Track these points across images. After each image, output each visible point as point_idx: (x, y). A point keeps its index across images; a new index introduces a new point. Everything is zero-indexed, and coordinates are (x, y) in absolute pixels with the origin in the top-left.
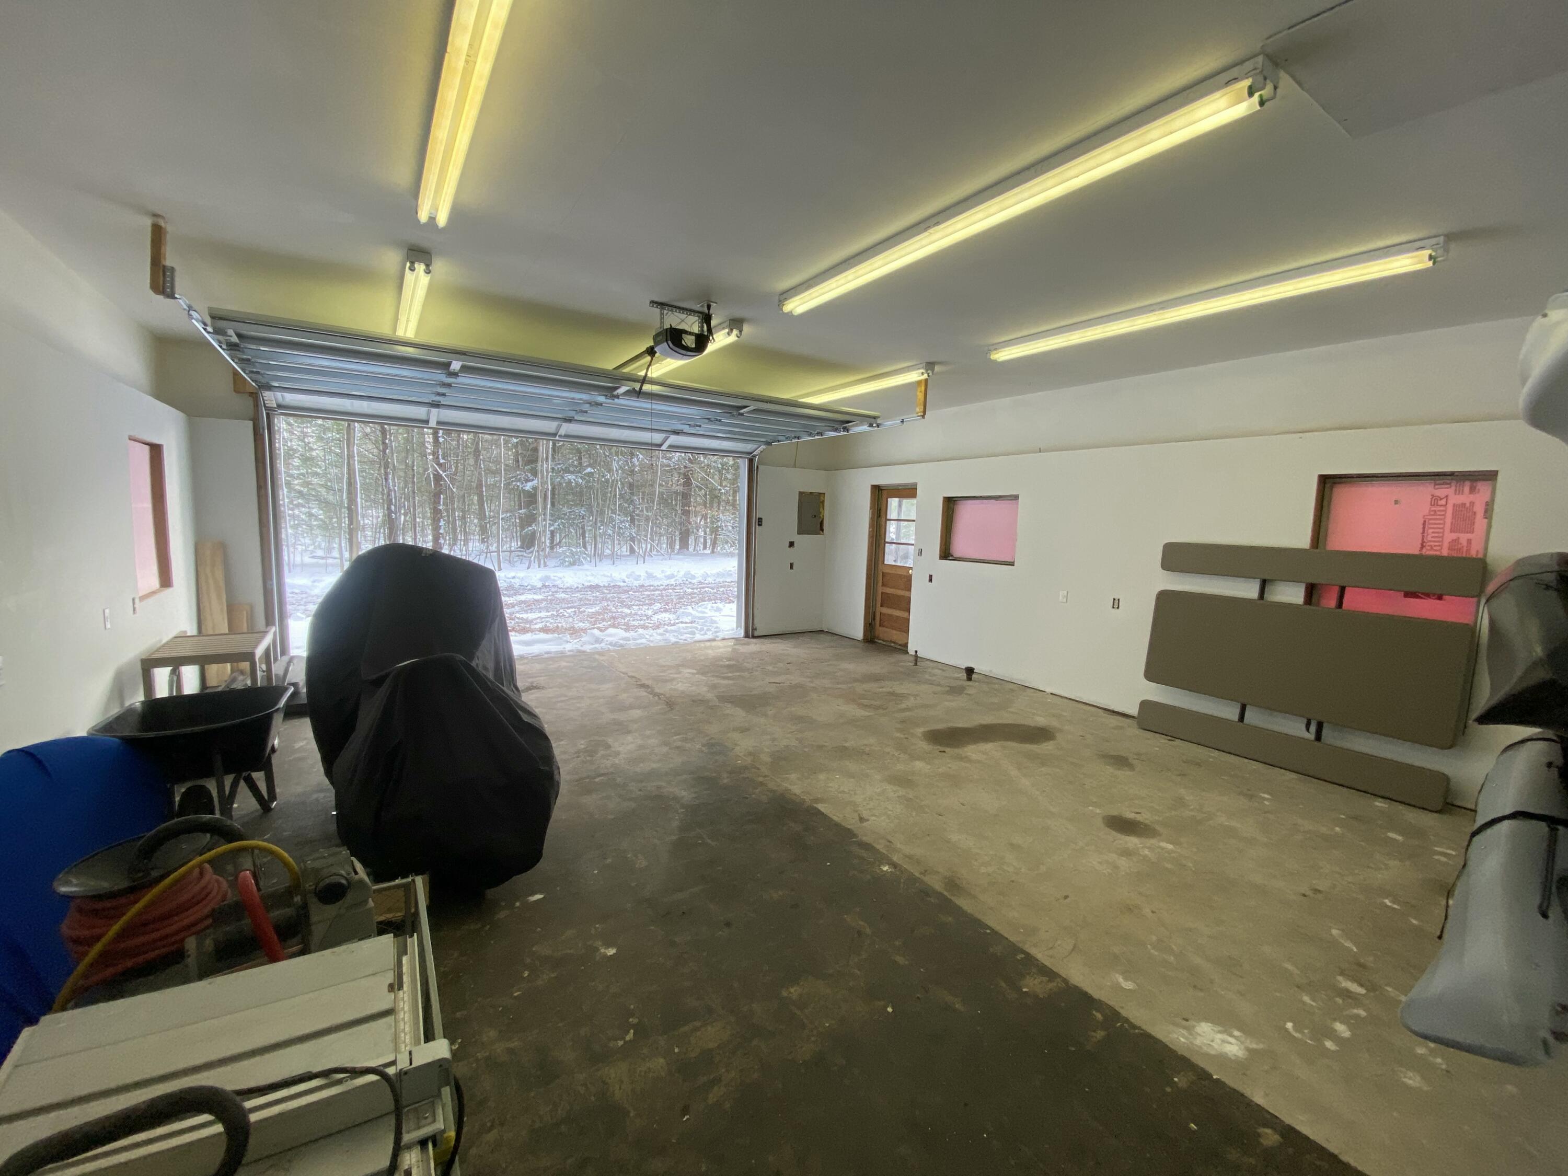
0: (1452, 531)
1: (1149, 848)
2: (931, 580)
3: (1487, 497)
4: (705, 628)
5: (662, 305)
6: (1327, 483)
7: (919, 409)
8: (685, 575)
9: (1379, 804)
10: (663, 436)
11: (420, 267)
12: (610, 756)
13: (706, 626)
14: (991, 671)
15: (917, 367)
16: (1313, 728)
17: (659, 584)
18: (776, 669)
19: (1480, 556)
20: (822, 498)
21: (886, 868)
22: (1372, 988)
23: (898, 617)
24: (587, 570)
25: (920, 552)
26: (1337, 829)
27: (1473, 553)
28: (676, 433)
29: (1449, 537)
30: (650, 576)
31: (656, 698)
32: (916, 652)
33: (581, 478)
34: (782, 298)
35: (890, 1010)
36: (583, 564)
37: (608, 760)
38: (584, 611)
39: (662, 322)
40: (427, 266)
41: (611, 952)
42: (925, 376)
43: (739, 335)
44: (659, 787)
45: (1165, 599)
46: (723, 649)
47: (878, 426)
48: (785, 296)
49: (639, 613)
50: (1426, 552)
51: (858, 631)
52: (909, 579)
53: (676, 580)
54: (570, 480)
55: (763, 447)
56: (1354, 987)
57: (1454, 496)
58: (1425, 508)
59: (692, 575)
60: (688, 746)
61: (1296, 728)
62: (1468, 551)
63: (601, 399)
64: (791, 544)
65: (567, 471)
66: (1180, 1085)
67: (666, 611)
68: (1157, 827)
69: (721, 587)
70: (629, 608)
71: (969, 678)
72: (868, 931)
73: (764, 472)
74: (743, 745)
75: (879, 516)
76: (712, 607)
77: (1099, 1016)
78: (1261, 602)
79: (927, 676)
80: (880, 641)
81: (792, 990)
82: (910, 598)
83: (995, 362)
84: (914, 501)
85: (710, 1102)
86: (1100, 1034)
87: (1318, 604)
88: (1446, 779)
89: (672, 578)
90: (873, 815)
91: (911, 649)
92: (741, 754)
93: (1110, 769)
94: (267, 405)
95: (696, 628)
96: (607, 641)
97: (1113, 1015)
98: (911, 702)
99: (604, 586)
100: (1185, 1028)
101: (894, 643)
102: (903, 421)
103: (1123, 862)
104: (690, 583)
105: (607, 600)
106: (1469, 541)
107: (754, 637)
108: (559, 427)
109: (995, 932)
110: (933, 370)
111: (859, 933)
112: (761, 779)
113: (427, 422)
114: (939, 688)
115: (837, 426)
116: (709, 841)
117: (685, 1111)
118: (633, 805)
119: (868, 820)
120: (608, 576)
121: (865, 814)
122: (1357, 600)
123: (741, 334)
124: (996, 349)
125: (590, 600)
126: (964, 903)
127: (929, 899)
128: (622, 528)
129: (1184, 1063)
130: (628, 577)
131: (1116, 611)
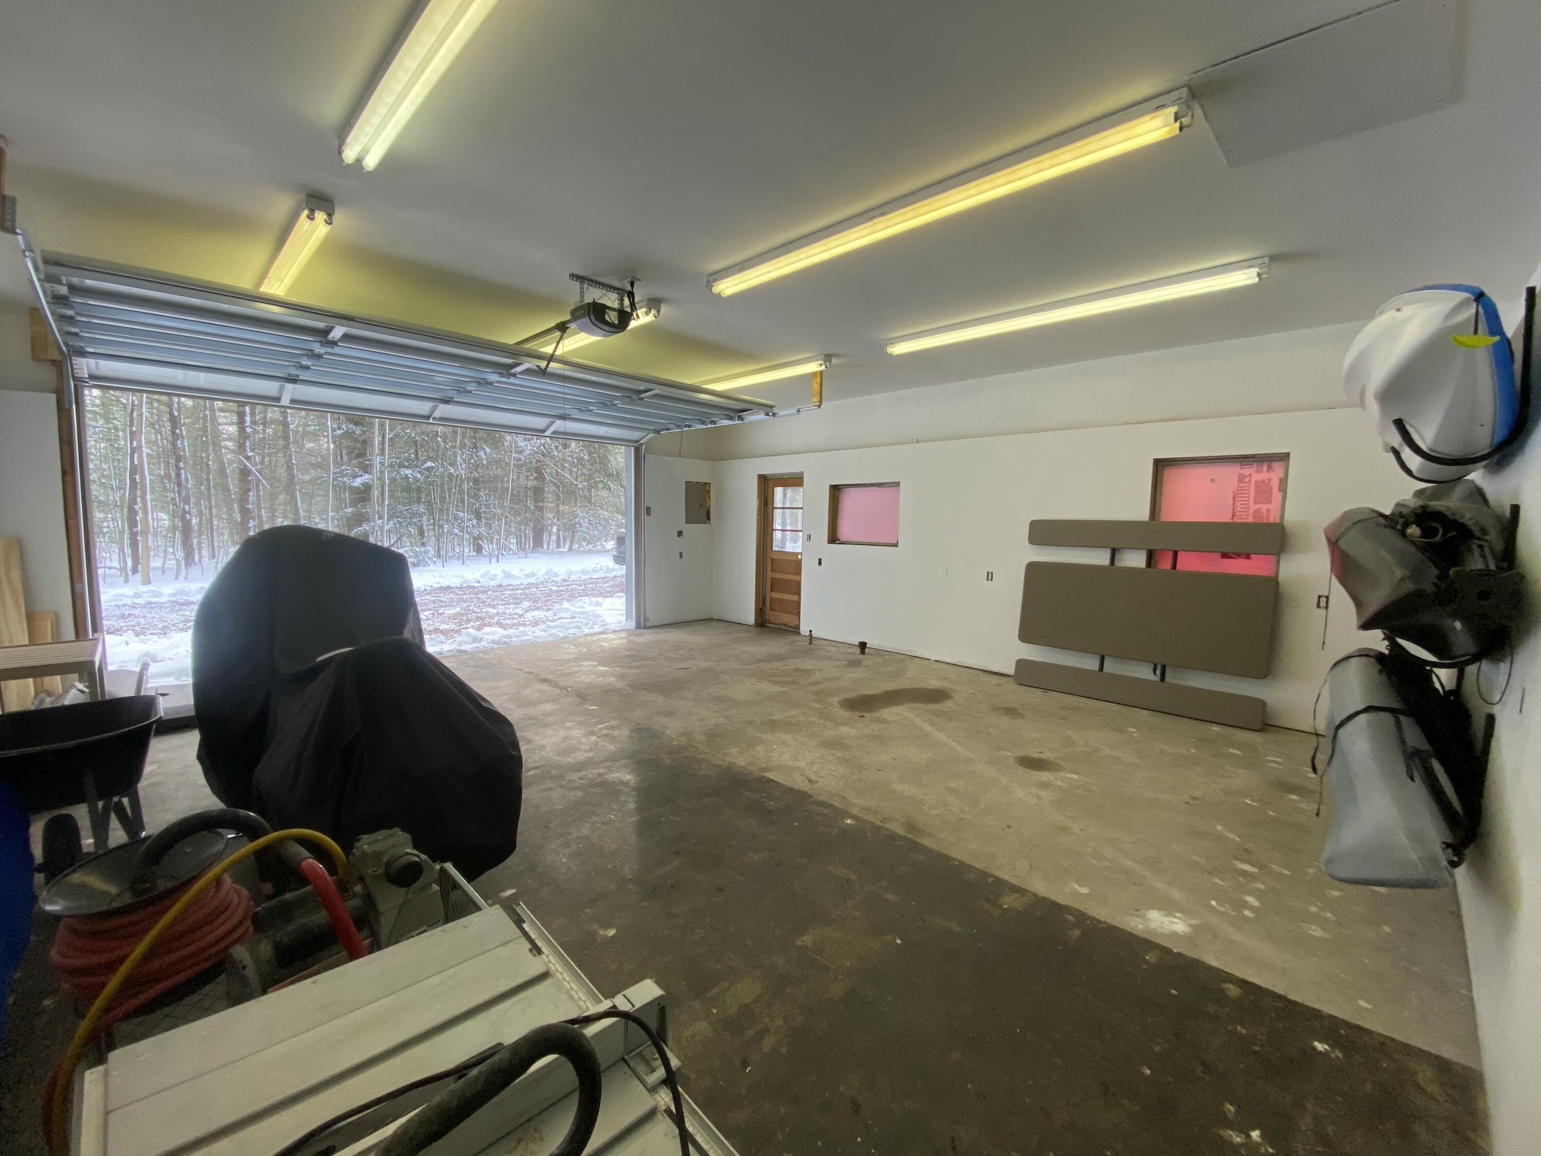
0: (1255, 503)
1: (1060, 779)
2: (820, 563)
3: (1282, 475)
4: (591, 622)
5: (581, 279)
6: (1160, 465)
7: (816, 399)
8: (547, 573)
9: (1215, 728)
10: (547, 420)
11: (320, 216)
12: (535, 750)
13: (591, 620)
14: (880, 644)
15: (817, 358)
16: (1158, 672)
17: (519, 583)
18: (679, 656)
19: (1278, 521)
20: (707, 487)
21: (849, 821)
22: (1261, 867)
23: (788, 600)
24: (434, 571)
25: (809, 537)
26: (1193, 750)
27: (1272, 520)
28: (563, 417)
29: (1253, 507)
30: (507, 575)
31: (565, 692)
32: (811, 631)
33: (420, 472)
34: (711, 279)
35: (898, 941)
36: (429, 565)
37: (534, 754)
38: (444, 613)
39: (582, 297)
40: (330, 215)
41: (611, 932)
42: (823, 368)
43: (656, 315)
44: (600, 775)
45: (1032, 568)
46: (617, 641)
47: (774, 415)
48: (714, 277)
49: (507, 611)
50: (1237, 520)
51: (750, 617)
52: (798, 564)
53: (537, 579)
54: (406, 475)
55: (651, 435)
56: (1247, 867)
57: (1255, 474)
58: (1233, 484)
59: (555, 573)
60: (616, 733)
61: (1144, 672)
62: (1268, 518)
63: (494, 378)
64: (680, 533)
65: (401, 466)
66: (1152, 961)
67: (538, 609)
68: (1060, 762)
69: (589, 584)
70: (493, 608)
71: (863, 652)
72: (853, 877)
73: (650, 461)
74: (672, 728)
75: (766, 504)
76: (592, 602)
77: (1070, 918)
78: (1112, 567)
79: (824, 653)
80: (771, 625)
81: (805, 939)
82: (800, 582)
83: (890, 356)
84: (801, 489)
85: (766, 1050)
86: (1077, 933)
87: (1155, 567)
88: (1263, 704)
89: (532, 577)
90: (821, 777)
91: (804, 629)
92: (674, 736)
93: (1006, 719)
94: (76, 375)
95: (582, 623)
96: (488, 640)
97: (1082, 917)
98: (818, 676)
99: (457, 588)
100: (1139, 916)
101: (785, 625)
102: (799, 411)
103: (1043, 793)
104: (553, 581)
105: (465, 601)
106: (1268, 510)
107: (645, 628)
108: (434, 409)
109: (962, 864)
110: (830, 362)
111: (847, 881)
112: (702, 756)
113: (278, 399)
114: (838, 663)
115: (732, 414)
116: (672, 818)
117: (745, 1063)
118: (579, 794)
119: (817, 782)
120: (459, 577)
121: (813, 777)
122: (1190, 563)
123: (659, 314)
124: (892, 343)
125: (445, 602)
126: (926, 842)
127: (896, 843)
128: (469, 527)
129: (1148, 944)
130: (482, 576)
131: (989, 582)
